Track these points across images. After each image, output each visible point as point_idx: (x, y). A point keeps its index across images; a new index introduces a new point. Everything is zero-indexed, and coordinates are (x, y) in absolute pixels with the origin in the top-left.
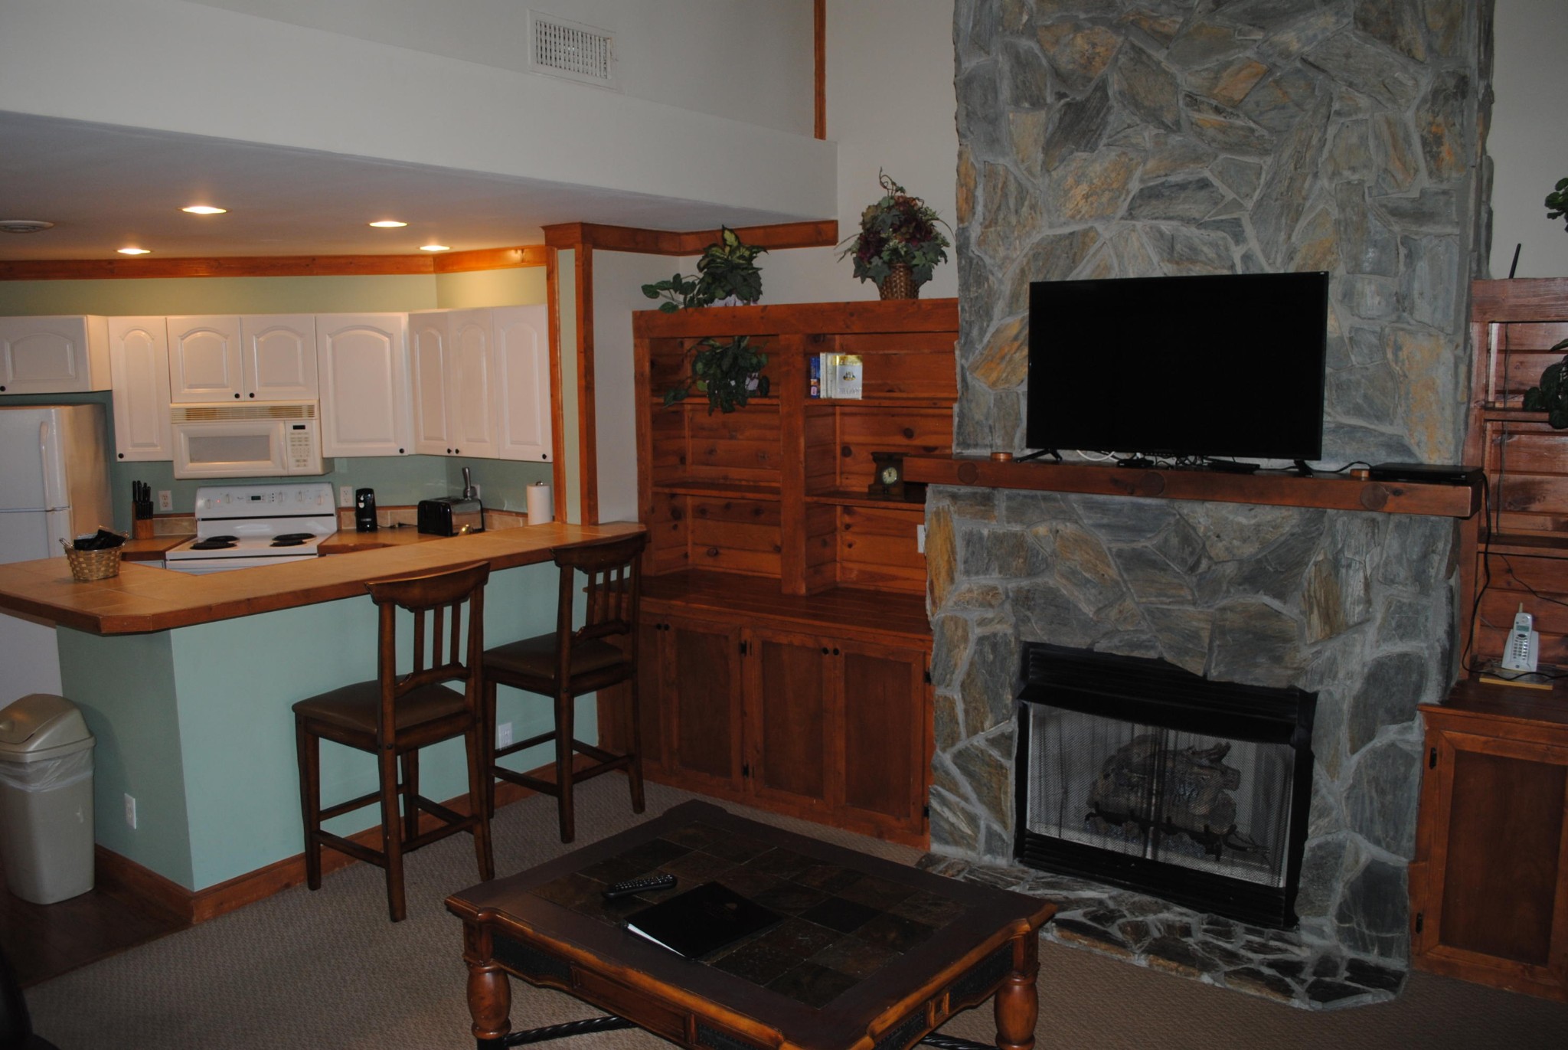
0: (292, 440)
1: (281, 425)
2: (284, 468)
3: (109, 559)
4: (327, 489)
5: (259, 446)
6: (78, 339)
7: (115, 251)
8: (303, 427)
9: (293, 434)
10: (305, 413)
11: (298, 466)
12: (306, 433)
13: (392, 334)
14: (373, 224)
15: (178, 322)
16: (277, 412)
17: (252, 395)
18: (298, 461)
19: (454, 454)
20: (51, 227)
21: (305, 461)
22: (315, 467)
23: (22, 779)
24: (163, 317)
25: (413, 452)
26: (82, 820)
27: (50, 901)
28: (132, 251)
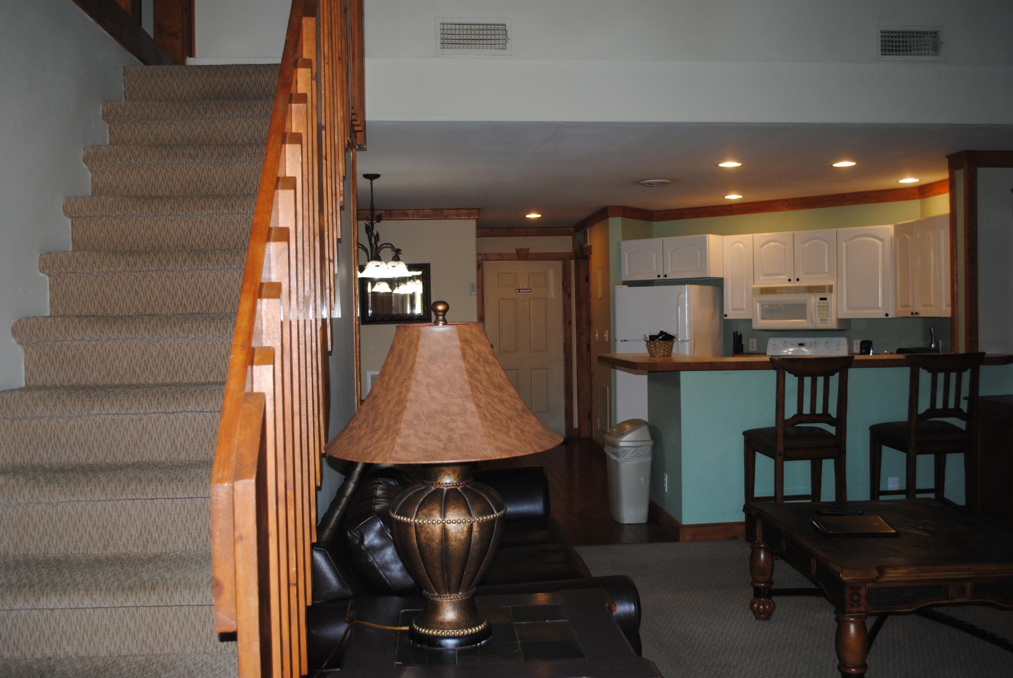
0: (819, 307)
1: (813, 297)
2: (813, 324)
3: (665, 346)
4: (844, 341)
5: (799, 310)
6: (703, 247)
7: (724, 197)
8: (825, 299)
9: (819, 303)
10: (827, 290)
11: (822, 323)
12: (827, 303)
13: (883, 239)
14: (835, 165)
15: (760, 237)
16: (811, 289)
17: (798, 280)
18: (822, 320)
19: (915, 316)
20: (669, 183)
21: (826, 320)
22: (832, 324)
23: (617, 454)
24: (751, 235)
25: (894, 316)
26: (643, 483)
27: (626, 522)
28: (733, 197)
